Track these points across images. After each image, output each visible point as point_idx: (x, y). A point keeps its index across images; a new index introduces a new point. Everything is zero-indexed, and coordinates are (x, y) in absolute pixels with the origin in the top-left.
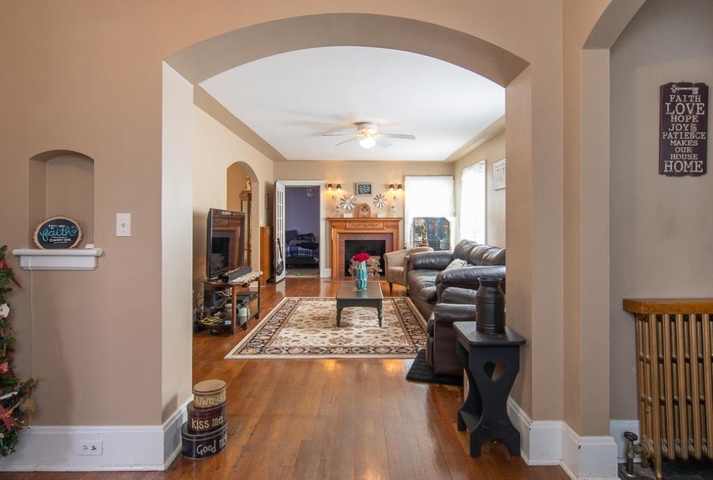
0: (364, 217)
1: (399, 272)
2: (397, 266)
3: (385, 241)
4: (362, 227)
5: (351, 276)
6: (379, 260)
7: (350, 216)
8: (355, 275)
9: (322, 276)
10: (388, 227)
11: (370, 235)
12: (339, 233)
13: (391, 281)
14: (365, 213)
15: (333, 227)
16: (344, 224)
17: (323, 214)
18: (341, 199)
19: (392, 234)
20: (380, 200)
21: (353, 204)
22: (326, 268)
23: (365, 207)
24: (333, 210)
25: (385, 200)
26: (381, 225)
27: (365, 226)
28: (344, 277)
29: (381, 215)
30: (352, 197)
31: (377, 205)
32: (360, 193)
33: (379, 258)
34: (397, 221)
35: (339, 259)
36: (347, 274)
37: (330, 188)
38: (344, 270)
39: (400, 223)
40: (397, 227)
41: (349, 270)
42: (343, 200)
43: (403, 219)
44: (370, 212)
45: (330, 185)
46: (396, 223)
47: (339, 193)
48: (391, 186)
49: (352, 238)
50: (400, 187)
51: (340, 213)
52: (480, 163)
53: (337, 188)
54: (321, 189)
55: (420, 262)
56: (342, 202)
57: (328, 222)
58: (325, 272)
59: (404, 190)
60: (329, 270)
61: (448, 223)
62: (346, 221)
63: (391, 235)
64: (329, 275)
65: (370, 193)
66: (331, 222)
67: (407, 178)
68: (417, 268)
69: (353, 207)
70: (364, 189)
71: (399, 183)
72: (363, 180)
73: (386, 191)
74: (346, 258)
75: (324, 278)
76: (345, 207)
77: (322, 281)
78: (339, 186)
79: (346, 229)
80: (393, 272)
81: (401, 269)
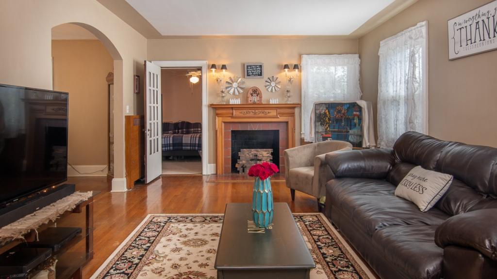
0: (254, 103)
1: (306, 177)
2: (300, 166)
3: (279, 130)
4: (251, 114)
5: (238, 172)
6: (272, 154)
7: (237, 101)
8: (243, 171)
9: (205, 172)
10: (282, 114)
11: (261, 125)
12: (224, 122)
13: (293, 187)
14: (255, 99)
15: (217, 115)
16: (231, 111)
17: (206, 100)
18: (227, 82)
19: (287, 123)
20: (273, 84)
21: (242, 88)
22: (209, 163)
23: (256, 92)
24: (217, 95)
25: (279, 82)
26: (273, 113)
27: (255, 113)
28: (231, 174)
29: (274, 101)
30: (240, 80)
31: (270, 90)
32: (248, 75)
33: (271, 150)
34: (293, 107)
35: (224, 153)
36: (234, 170)
37: (213, 70)
38: (230, 166)
39: (297, 110)
40: (293, 115)
41: (237, 165)
42: (230, 84)
43: (299, 105)
44: (261, 97)
45: (213, 66)
46: (292, 109)
47: (225, 75)
48: (286, 66)
49: (240, 128)
50: (296, 67)
51: (225, 98)
52: (419, 25)
53: (222, 68)
54: (204, 70)
55: (344, 166)
56: (228, 85)
57: (212, 110)
58: (208, 168)
59: (300, 71)
60: (213, 165)
61: (360, 109)
62: (232, 108)
63: (285, 124)
64: (213, 172)
65: (261, 74)
66: (216, 108)
67: (305, 57)
68: (341, 176)
69: (241, 91)
70: (253, 70)
71: (295, 62)
72: (253, 58)
73: (281, 72)
74: (232, 152)
75: (208, 175)
76: (232, 91)
77: (205, 178)
78: (224, 67)
79: (232, 117)
80: (297, 176)
81: (309, 171)
